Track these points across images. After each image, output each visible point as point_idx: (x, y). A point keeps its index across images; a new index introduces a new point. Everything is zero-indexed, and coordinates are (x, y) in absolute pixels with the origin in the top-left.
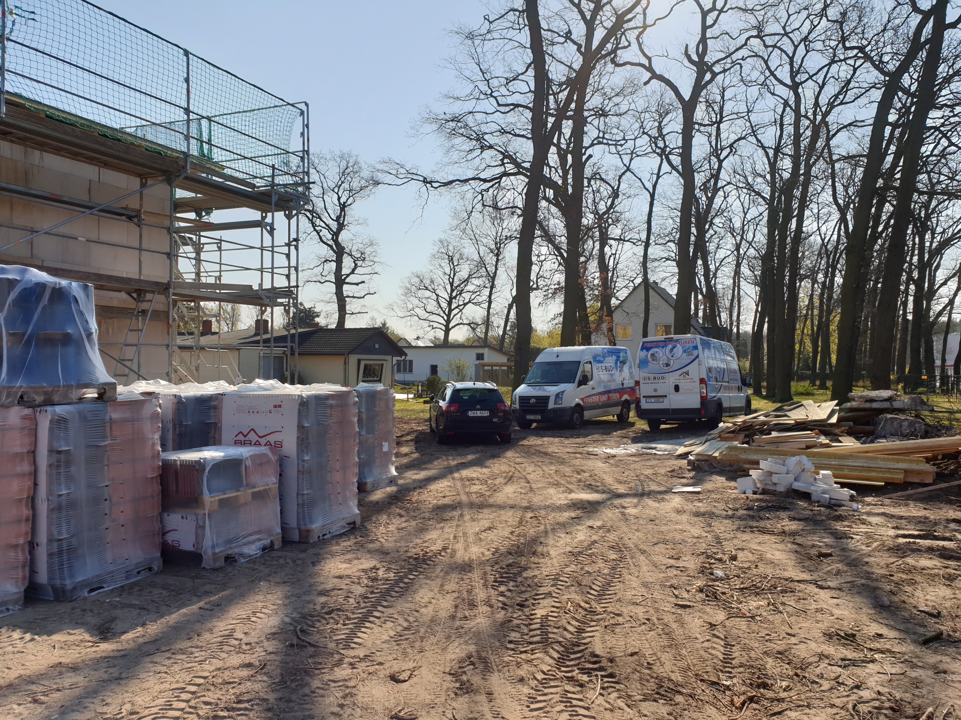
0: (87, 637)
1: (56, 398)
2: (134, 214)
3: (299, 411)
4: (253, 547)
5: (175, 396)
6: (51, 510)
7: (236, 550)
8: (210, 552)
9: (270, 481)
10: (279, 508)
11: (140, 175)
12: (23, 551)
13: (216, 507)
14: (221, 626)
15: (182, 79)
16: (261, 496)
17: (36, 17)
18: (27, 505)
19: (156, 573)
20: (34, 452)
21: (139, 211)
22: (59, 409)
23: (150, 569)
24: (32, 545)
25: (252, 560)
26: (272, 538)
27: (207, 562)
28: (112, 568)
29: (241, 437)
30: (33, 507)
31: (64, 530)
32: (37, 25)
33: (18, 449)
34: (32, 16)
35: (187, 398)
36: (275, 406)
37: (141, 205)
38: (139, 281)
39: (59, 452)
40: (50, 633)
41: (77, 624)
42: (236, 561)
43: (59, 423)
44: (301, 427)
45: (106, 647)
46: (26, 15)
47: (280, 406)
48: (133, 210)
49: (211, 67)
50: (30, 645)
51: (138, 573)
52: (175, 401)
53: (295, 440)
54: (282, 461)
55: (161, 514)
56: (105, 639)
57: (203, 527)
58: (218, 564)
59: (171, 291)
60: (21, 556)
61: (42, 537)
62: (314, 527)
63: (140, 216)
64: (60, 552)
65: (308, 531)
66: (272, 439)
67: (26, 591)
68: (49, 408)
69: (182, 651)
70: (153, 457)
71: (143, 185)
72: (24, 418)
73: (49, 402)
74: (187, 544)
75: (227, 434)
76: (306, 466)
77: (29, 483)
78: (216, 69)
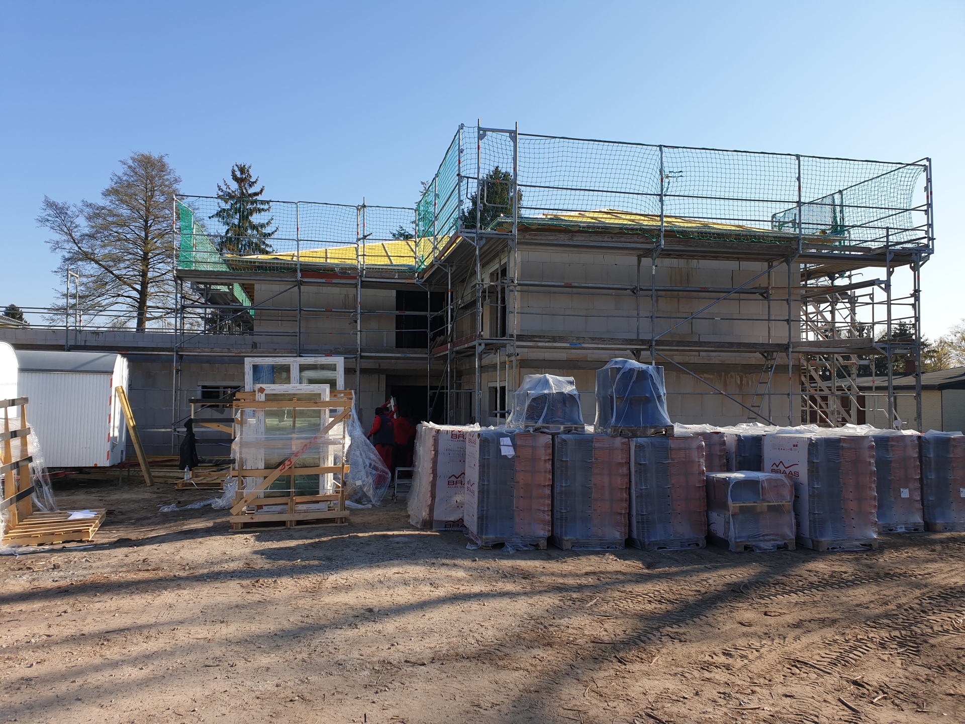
0: (641, 565)
1: (638, 433)
2: (763, 291)
3: (809, 450)
4: (768, 543)
5: (736, 435)
6: (637, 497)
7: (754, 543)
8: (733, 540)
9: (787, 500)
10: (794, 521)
11: (767, 260)
12: (625, 517)
13: (737, 511)
14: (705, 575)
15: (794, 179)
16: (776, 510)
17: (683, 174)
18: (626, 492)
19: (701, 548)
20: (629, 463)
21: (767, 288)
22: (639, 439)
23: (697, 545)
24: (629, 514)
25: (764, 552)
26: (786, 541)
27: (732, 547)
28: (672, 538)
29: (775, 467)
30: (630, 494)
31: (644, 510)
32: (684, 179)
33: (621, 461)
34: (680, 174)
35: (745, 437)
36: (794, 446)
37: (769, 283)
38: (768, 344)
39: (641, 464)
40: (624, 560)
41: (639, 559)
42: (753, 550)
43: (640, 447)
44: (810, 462)
45: (646, 571)
46: (677, 175)
47: (797, 446)
48: (763, 288)
49: (822, 160)
50: (614, 562)
51: (689, 545)
52: (736, 438)
53: (806, 472)
54: (796, 488)
55: (707, 512)
56: (648, 568)
57: (729, 523)
58: (738, 550)
59: (791, 350)
60: (624, 520)
61: (634, 512)
62: (823, 539)
63: (768, 292)
64: (643, 522)
65: (818, 542)
66: (793, 469)
67: (626, 540)
68: (634, 439)
69: (676, 581)
70: (699, 474)
71: (770, 267)
72: (623, 443)
73: (635, 436)
74: (720, 533)
75: (767, 463)
76: (816, 492)
77: (627, 480)
78: (827, 161)
